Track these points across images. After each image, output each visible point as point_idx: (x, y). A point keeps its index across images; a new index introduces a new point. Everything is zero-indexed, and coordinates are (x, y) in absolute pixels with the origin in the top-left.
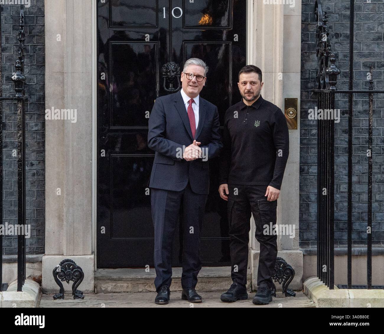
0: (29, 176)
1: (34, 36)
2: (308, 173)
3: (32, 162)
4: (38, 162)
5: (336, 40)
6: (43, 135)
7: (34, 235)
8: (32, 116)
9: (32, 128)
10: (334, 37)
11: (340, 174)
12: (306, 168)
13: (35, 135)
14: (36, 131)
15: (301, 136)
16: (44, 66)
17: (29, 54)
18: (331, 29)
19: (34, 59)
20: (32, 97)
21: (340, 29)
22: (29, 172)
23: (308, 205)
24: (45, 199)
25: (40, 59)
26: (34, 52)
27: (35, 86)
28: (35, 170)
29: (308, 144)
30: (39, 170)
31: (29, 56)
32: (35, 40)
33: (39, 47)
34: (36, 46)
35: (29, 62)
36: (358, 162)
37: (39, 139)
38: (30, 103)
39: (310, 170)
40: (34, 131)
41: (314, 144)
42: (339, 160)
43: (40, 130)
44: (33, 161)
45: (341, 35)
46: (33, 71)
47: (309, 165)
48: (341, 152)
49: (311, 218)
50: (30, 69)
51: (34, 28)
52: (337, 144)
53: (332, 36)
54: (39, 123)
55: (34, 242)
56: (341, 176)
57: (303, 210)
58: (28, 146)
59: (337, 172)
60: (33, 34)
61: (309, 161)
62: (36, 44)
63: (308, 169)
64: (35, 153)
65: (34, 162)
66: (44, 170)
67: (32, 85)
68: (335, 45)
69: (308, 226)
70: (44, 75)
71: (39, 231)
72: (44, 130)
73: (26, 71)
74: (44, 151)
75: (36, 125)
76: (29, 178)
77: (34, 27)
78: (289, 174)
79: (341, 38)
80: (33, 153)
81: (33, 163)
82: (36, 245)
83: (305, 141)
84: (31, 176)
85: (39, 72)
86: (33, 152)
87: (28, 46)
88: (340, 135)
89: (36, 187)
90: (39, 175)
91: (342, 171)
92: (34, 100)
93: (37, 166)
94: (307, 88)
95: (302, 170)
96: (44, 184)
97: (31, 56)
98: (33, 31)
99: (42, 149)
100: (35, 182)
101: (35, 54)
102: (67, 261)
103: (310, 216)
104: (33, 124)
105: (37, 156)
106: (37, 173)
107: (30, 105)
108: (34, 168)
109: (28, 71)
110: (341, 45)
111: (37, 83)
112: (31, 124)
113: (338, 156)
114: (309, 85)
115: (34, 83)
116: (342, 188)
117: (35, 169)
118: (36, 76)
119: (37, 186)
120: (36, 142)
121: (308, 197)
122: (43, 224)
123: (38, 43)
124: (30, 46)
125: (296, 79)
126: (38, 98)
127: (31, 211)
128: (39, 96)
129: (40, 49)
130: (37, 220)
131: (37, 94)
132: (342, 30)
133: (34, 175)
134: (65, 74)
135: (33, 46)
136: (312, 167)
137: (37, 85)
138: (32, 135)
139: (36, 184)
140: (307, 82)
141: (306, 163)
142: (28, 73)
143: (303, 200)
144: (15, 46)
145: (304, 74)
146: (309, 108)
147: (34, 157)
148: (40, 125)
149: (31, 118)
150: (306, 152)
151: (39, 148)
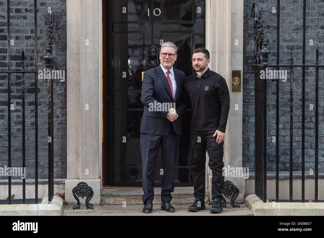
1: (59, 29)
2: (248, 122)
3: (57, 115)
4: (62, 115)
5: (268, 30)
6: (65, 97)
7: (59, 165)
8: (58, 84)
9: (58, 92)
10: (266, 28)
11: (271, 123)
12: (247, 118)
13: (60, 97)
14: (60, 93)
15: (243, 97)
16: (66, 49)
18: (264, 22)
19: (59, 45)
20: (58, 70)
21: (270, 22)
22: (56, 122)
23: (248, 145)
24: (66, 141)
25: (63, 45)
26: (59, 40)
27: (60, 63)
29: (248, 102)
30: (63, 120)
32: (60, 31)
33: (62, 36)
34: (60, 36)
35: (56, 47)
36: (283, 115)
37: (62, 99)
39: (250, 120)
40: (59, 93)
41: (252, 102)
42: (270, 113)
43: (63, 93)
45: (271, 27)
46: (59, 53)
47: (249, 117)
48: (271, 108)
49: (250, 154)
50: (57, 52)
51: (59, 24)
52: (268, 102)
53: (265, 28)
55: (59, 170)
56: (271, 124)
57: (245, 148)
58: (55, 104)
59: (268, 122)
60: (58, 27)
61: (249, 114)
62: (61, 35)
64: (60, 109)
65: (59, 115)
66: (66, 120)
68: (267, 34)
69: (249, 159)
70: (66, 55)
71: (63, 162)
72: (66, 93)
73: (54, 53)
74: (66, 107)
75: (61, 90)
77: (59, 22)
78: (235, 123)
79: (271, 29)
80: (58, 109)
81: (59, 116)
82: (61, 172)
83: (247, 100)
84: (57, 125)
85: (63, 53)
87: (55, 36)
88: (271, 96)
89: (60, 132)
91: (272, 120)
93: (61, 118)
94: (247, 63)
95: (244, 120)
96: (66, 130)
97: (57, 42)
98: (59, 25)
99: (65, 106)
100: (60, 129)
101: (60, 41)
102: (82, 183)
103: (250, 152)
104: (59, 89)
105: (61, 111)
106: (61, 122)
108: (59, 119)
109: (55, 53)
110: (271, 34)
111: (61, 61)
112: (57, 89)
113: (269, 111)
114: (249, 61)
115: (59, 61)
116: (272, 133)
118: (61, 56)
119: (61, 132)
120: (60, 101)
121: (248, 139)
122: (66, 158)
123: (62, 33)
124: (57, 35)
125: (240, 57)
127: (57, 149)
129: (63, 38)
130: (62, 155)
132: (271, 23)
133: (59, 124)
134: (80, 55)
135: (59, 36)
136: (251, 118)
137: (61, 62)
138: (58, 96)
139: (60, 131)
140: (248, 59)
141: (247, 115)
142: (55, 54)
143: (245, 141)
144: (46, 36)
145: (245, 54)
146: (249, 77)
147: (59, 112)
148: (63, 89)
149: (57, 85)
150: (248, 108)
151: (63, 105)
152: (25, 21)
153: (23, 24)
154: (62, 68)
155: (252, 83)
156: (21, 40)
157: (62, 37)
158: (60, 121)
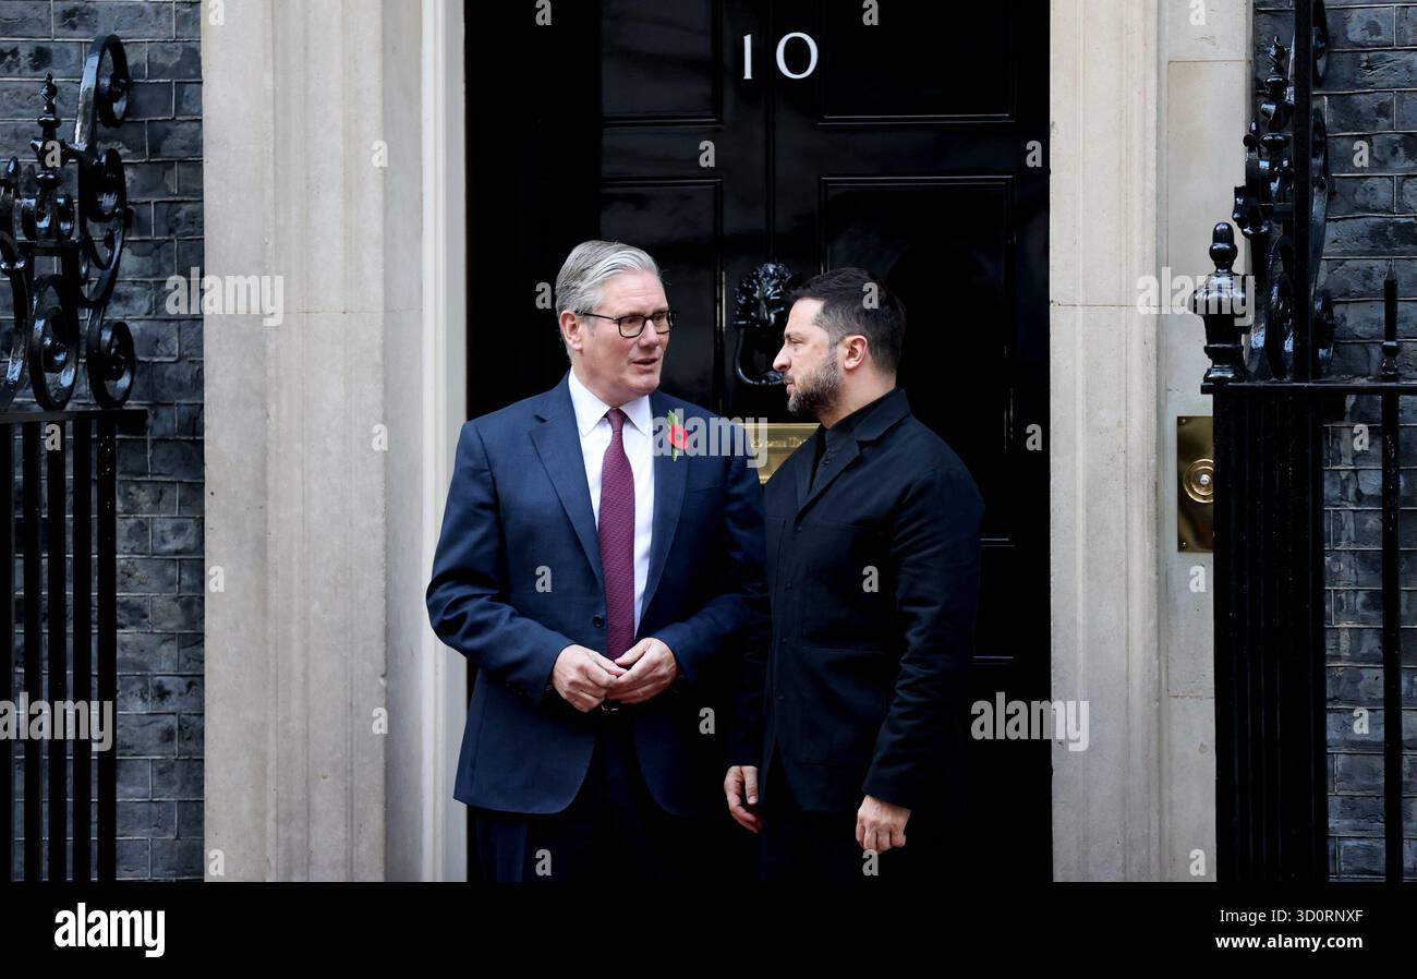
0: (150, 743)
1: (169, 165)
3: (160, 682)
4: (183, 682)
6: (197, 572)
8: (161, 493)
9: (164, 541)
10: (1401, 150)
13: (172, 571)
14: (177, 552)
17: (149, 238)
18: (1387, 116)
19: (170, 259)
20: (164, 412)
22: (151, 723)
25: (192, 259)
26: (171, 231)
27: (172, 368)
28: (172, 716)
30: (189, 714)
31: (150, 246)
32: (172, 181)
33: (186, 207)
34: (174, 206)
35: (150, 272)
38: (154, 442)
40: (169, 552)
43: (192, 548)
44: (165, 679)
50: (156, 301)
51: (168, 133)
53: (1391, 149)
54: (192, 521)
58: (146, 616)
60: (165, 155)
62: (178, 199)
65: (171, 684)
67: (164, 366)
73: (140, 308)
75: (179, 530)
76: (150, 752)
77: (169, 126)
80: (164, 647)
81: (169, 687)
84: (157, 742)
86: (165, 641)
87: (146, 207)
89: (175, 788)
90: (189, 739)
92: (169, 425)
93: (182, 698)
97: (158, 245)
98: (166, 142)
100: (171, 767)
101: (173, 236)
104: (168, 525)
105: (182, 660)
106: (179, 726)
107: (153, 447)
108: (168, 706)
109: (145, 309)
111: (180, 358)
112: (158, 528)
115: (169, 355)
117: (174, 714)
118: (179, 329)
119: (178, 786)
120: (175, 600)
123: (185, 193)
124: (155, 203)
126: (186, 420)
128: (191, 408)
129: (188, 218)
131: (182, 402)
133: (168, 736)
135: (166, 206)
137: (183, 364)
138: (163, 569)
139: (175, 776)
142: (148, 314)
147: (169, 663)
148: (192, 528)
149: (157, 502)
151: (187, 623)
154: (190, 396)
157: (187, 214)
158: (173, 721)
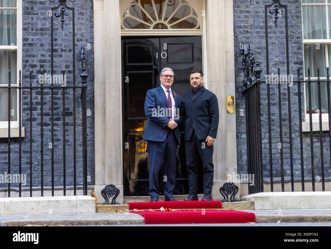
1: (88, 65)
2: (241, 138)
4: (90, 133)
6: (94, 119)
7: (89, 174)
12: (239, 135)
13: (88, 119)
14: (89, 116)
15: (236, 118)
16: (94, 80)
23: (241, 156)
24: (94, 154)
25: (91, 77)
26: (88, 73)
28: (89, 138)
29: (240, 122)
33: (91, 70)
34: (89, 70)
37: (91, 121)
39: (242, 137)
41: (243, 122)
47: (242, 134)
49: (243, 163)
51: (88, 60)
57: (239, 158)
61: (241, 131)
63: (241, 136)
64: (89, 129)
66: (94, 138)
69: (242, 168)
70: (94, 85)
71: (91, 172)
72: (94, 116)
74: (94, 127)
81: (88, 134)
82: (91, 180)
83: (238, 120)
85: (91, 84)
90: (91, 141)
93: (90, 136)
94: (238, 91)
95: (237, 137)
96: (94, 146)
99: (93, 126)
100: (89, 145)
103: (243, 162)
111: (90, 90)
114: (240, 90)
119: (91, 147)
120: (89, 122)
121: (241, 152)
122: (94, 168)
123: (90, 68)
125: (232, 86)
129: (91, 72)
130: (91, 166)
131: (90, 96)
133: (88, 141)
136: (243, 135)
140: (238, 88)
141: (239, 133)
143: (238, 153)
144: (77, 70)
145: (236, 84)
146: (240, 102)
147: (88, 131)
150: (240, 127)
151: (91, 126)
152: (61, 59)
153: (60, 61)
155: (242, 107)
156: (58, 73)
